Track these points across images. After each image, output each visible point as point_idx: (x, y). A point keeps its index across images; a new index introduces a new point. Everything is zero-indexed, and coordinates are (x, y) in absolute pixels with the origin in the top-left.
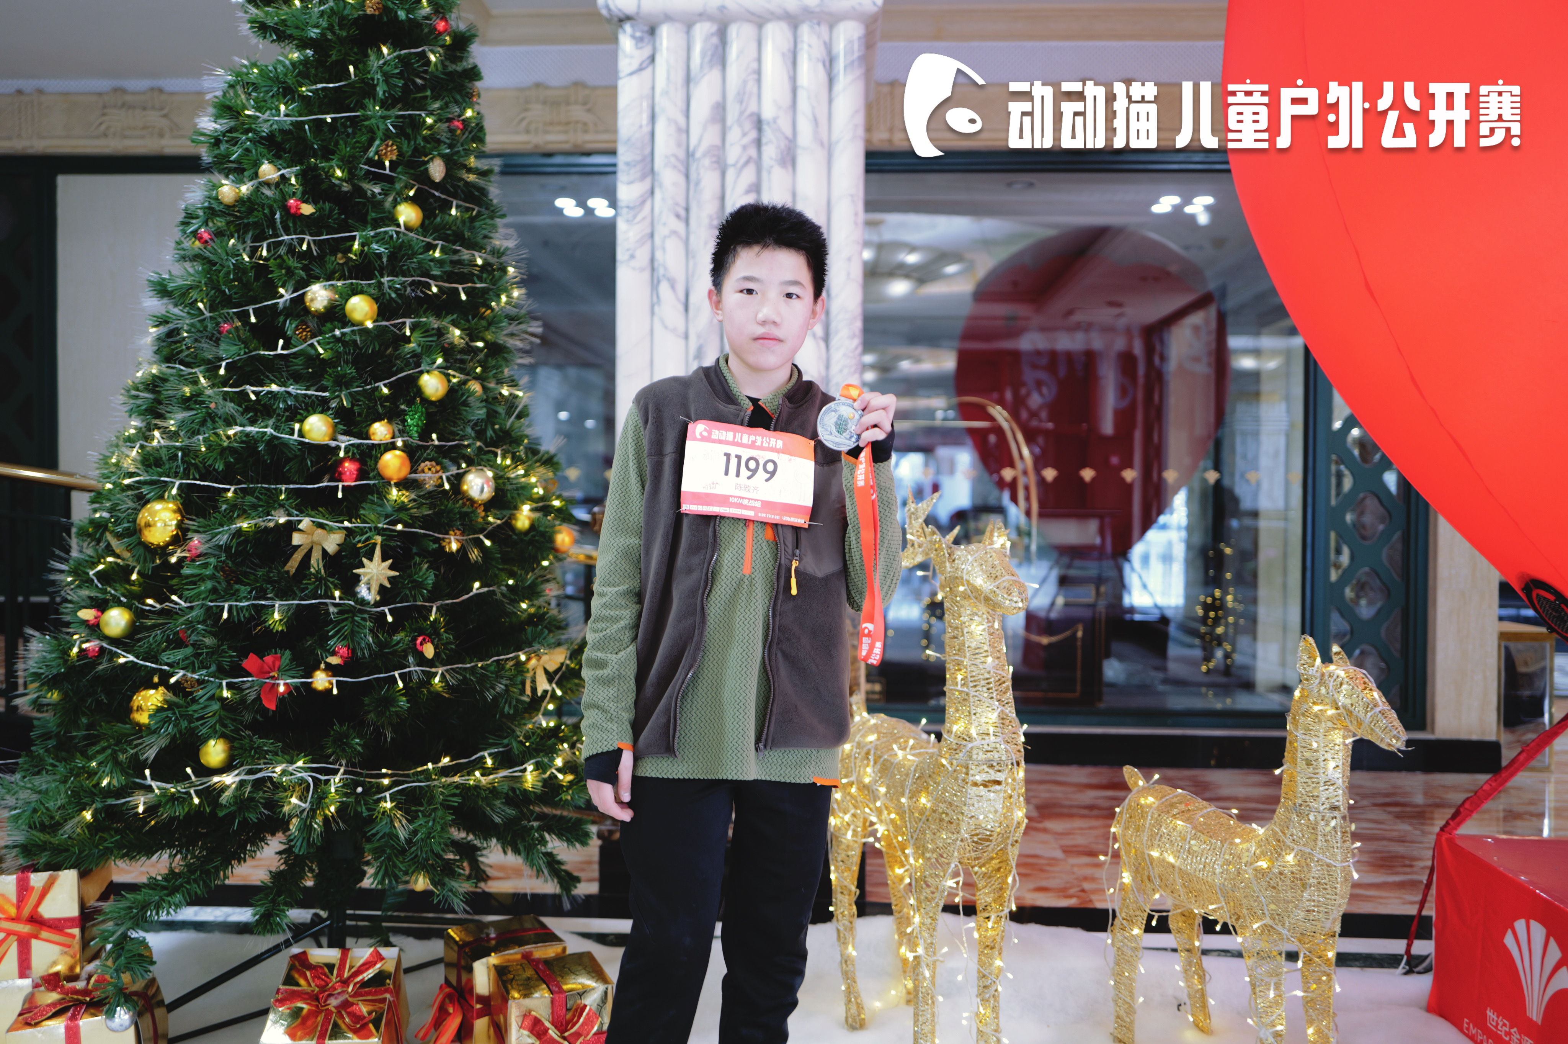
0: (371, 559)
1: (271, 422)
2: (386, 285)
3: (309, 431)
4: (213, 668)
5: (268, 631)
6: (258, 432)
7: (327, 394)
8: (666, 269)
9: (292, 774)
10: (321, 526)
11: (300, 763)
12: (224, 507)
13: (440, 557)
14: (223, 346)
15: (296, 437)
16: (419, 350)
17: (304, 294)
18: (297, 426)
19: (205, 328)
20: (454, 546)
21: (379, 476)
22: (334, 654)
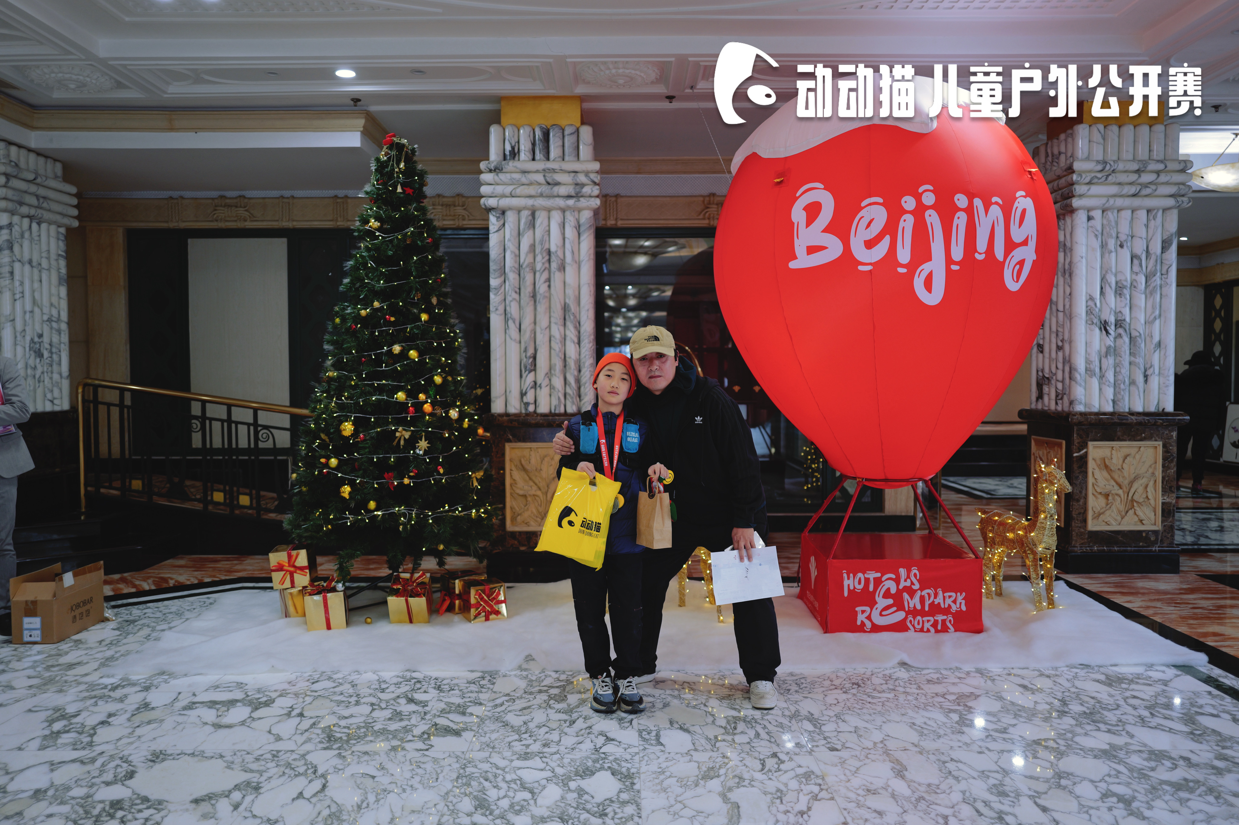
0: (421, 441)
1: (386, 395)
2: (420, 344)
3: (399, 398)
4: (371, 478)
5: (390, 465)
6: (382, 399)
7: (403, 385)
8: (511, 314)
9: (400, 511)
10: (404, 430)
11: (403, 508)
12: (371, 424)
13: (443, 439)
15: (394, 399)
16: (432, 367)
17: (392, 348)
18: (394, 396)
20: (447, 435)
21: (422, 412)
22: (411, 472)
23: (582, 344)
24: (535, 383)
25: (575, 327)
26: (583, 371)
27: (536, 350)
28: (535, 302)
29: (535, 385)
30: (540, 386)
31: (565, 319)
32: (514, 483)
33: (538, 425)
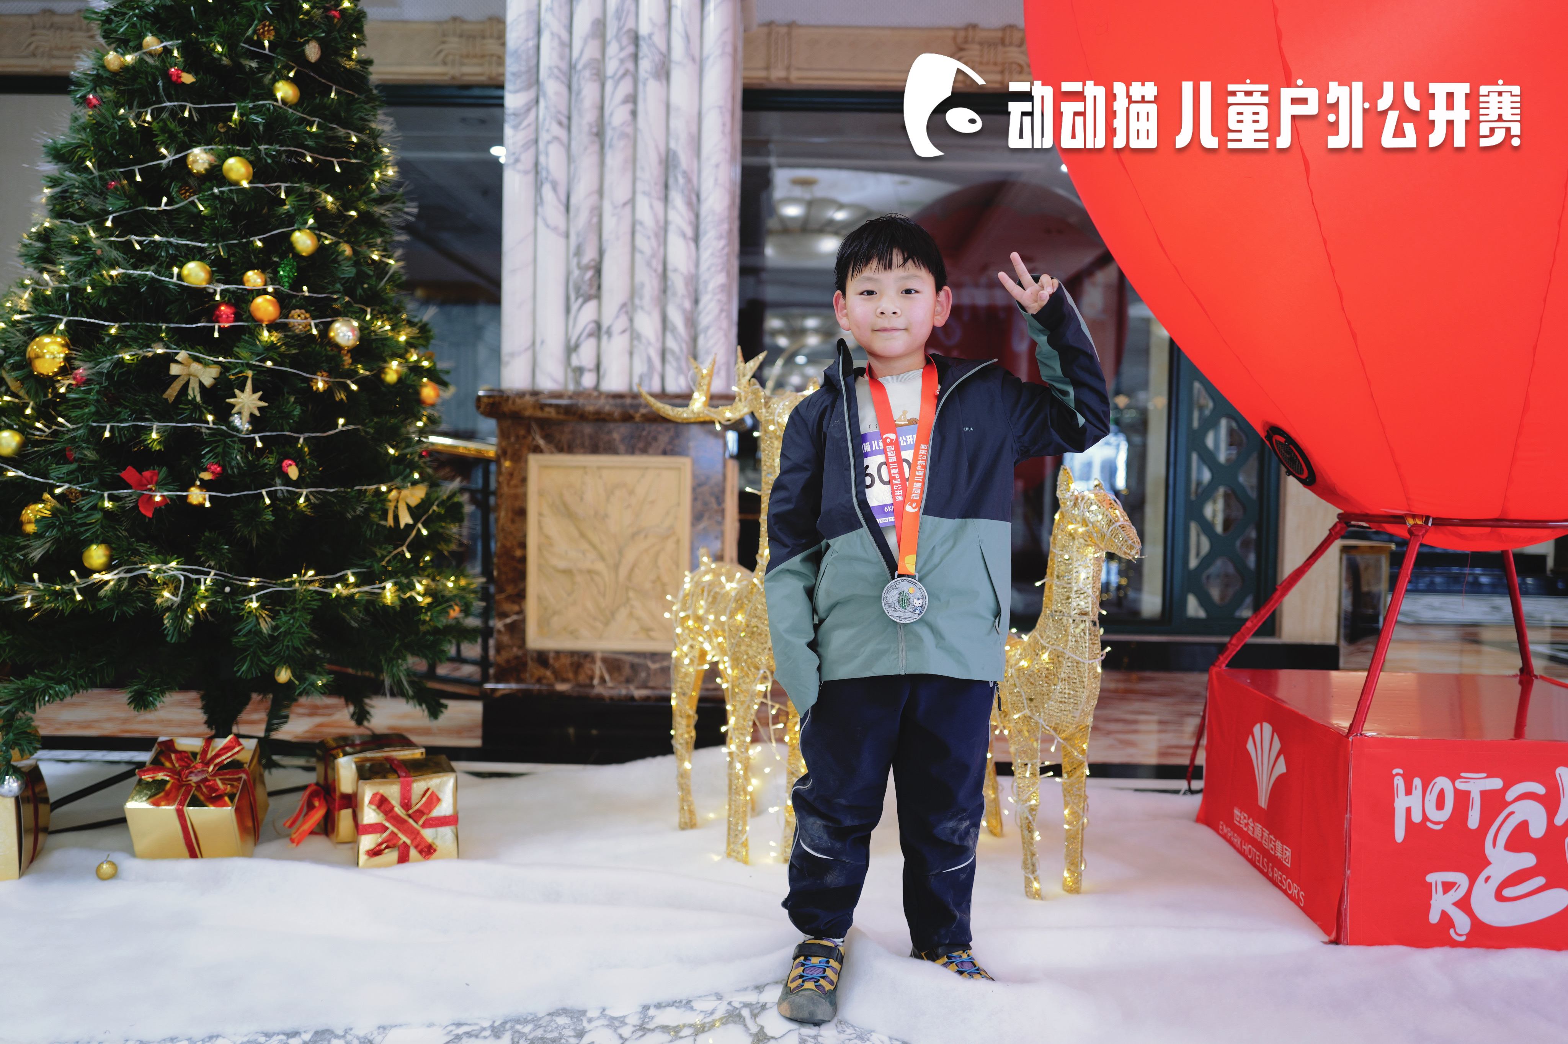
0: (242, 391)
1: (152, 268)
2: (263, 152)
3: (189, 275)
4: (96, 481)
5: (148, 449)
6: (140, 275)
7: (206, 245)
8: (548, 172)
9: (165, 572)
10: (197, 360)
11: (173, 564)
12: (107, 339)
13: (308, 394)
14: (110, 199)
15: (175, 280)
16: (292, 211)
17: (186, 157)
18: (175, 270)
19: (95, 186)
20: (321, 385)
21: (252, 318)
22: (206, 470)
23: (703, 242)
24: (598, 325)
25: (689, 204)
26: (705, 299)
27: (601, 253)
28: (602, 147)
29: (598, 331)
30: (609, 333)
31: (666, 186)
32: (547, 543)
33: (600, 418)
